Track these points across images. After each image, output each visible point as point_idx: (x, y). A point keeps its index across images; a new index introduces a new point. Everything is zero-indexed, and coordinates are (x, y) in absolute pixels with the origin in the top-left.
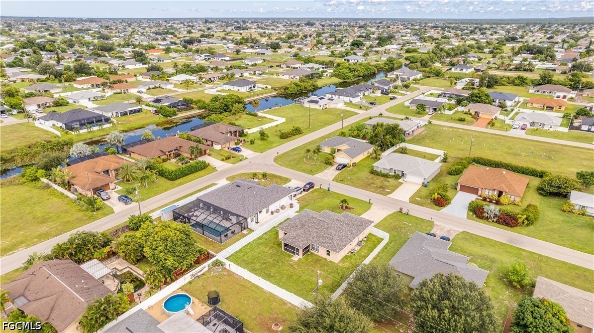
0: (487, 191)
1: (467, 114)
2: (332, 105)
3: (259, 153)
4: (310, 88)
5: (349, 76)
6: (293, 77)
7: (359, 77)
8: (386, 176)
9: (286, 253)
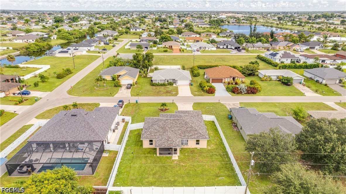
0: (227, 79)
1: (165, 48)
2: (78, 53)
3: (49, 92)
4: (46, 47)
5: (71, 38)
6: (26, 40)
7: (77, 38)
8: (164, 85)
9: (163, 157)
